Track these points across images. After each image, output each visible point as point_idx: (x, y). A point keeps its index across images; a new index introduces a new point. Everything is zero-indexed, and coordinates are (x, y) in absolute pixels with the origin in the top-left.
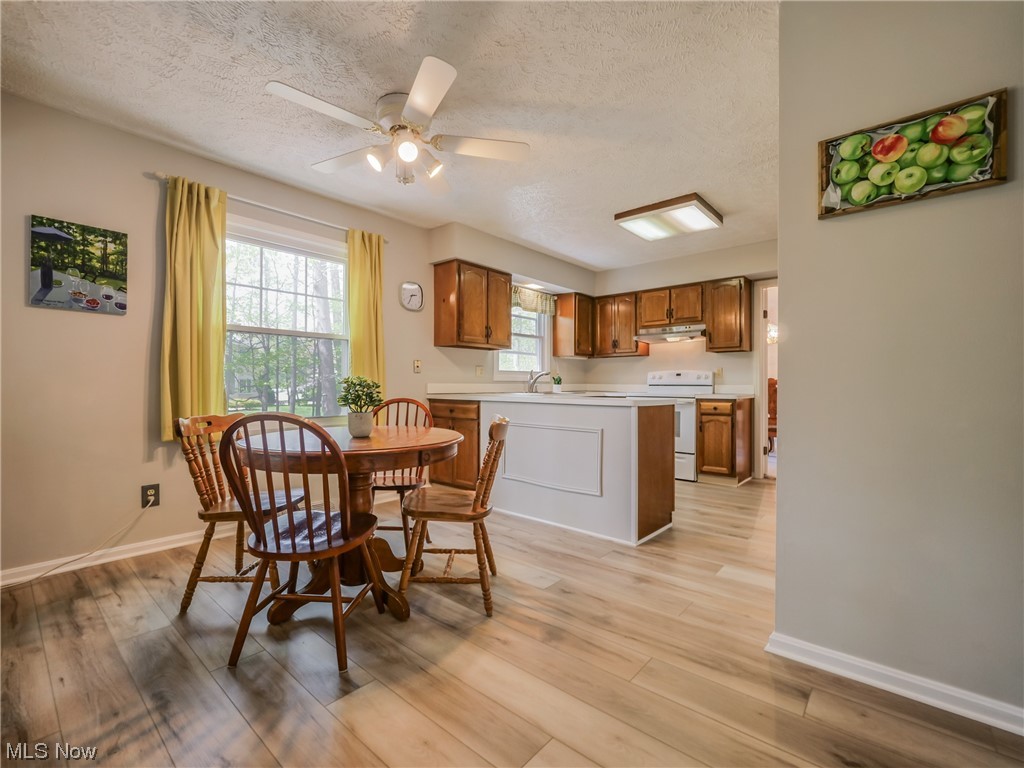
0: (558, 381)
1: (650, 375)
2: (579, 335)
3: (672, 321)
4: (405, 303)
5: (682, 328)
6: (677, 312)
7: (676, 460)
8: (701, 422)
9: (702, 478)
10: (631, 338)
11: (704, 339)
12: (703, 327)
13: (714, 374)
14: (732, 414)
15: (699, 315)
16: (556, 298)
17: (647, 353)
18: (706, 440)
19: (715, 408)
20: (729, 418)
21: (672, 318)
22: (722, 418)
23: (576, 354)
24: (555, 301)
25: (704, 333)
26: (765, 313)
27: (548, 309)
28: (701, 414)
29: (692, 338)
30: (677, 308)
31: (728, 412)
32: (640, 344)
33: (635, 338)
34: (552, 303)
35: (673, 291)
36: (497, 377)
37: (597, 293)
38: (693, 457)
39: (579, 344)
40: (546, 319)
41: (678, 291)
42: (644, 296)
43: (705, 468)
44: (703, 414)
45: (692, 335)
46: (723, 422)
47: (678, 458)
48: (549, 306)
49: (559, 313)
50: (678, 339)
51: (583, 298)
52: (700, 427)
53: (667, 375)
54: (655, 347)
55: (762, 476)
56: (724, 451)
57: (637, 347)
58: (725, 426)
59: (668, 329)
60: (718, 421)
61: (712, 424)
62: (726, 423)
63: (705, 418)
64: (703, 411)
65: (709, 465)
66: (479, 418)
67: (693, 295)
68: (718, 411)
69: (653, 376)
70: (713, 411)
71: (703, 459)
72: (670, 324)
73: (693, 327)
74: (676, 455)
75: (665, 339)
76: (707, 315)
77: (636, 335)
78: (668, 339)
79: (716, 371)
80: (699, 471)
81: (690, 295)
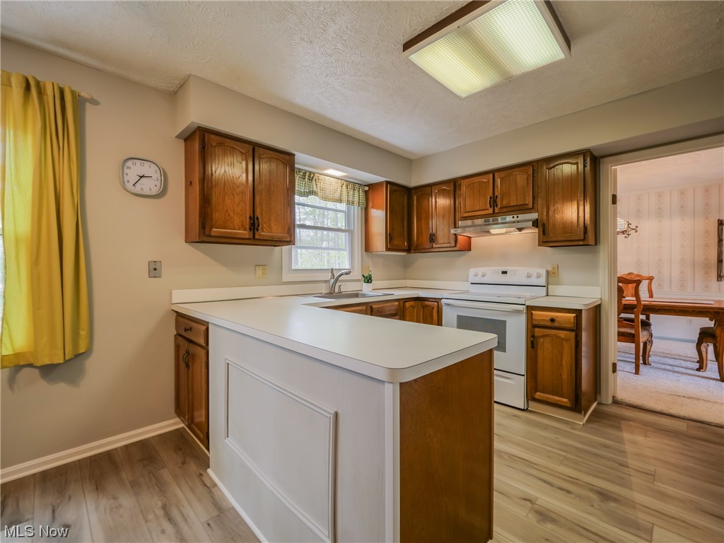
0: (368, 280)
1: (472, 271)
2: (392, 229)
3: (497, 211)
4: (129, 186)
5: (509, 218)
6: (502, 201)
7: (495, 378)
8: (533, 336)
9: (534, 406)
10: (449, 231)
11: (536, 230)
12: (534, 216)
13: (548, 272)
14: (577, 329)
15: (529, 201)
16: (367, 188)
17: (468, 248)
18: (540, 359)
19: (552, 320)
20: (573, 334)
21: (497, 209)
22: (562, 334)
23: (388, 249)
24: (366, 192)
25: (536, 223)
26: (614, 197)
27: (356, 200)
28: (532, 326)
29: (520, 229)
30: (503, 195)
31: (571, 326)
32: (459, 237)
33: (453, 231)
34: (362, 194)
35: (496, 174)
36: (286, 277)
37: (413, 182)
38: (523, 379)
39: (391, 239)
40: (357, 211)
41: (503, 174)
42: (464, 183)
43: (538, 395)
44: (535, 326)
45: (520, 225)
46: (562, 339)
47: (498, 376)
48: (358, 196)
49: (370, 205)
50: (504, 230)
51: (395, 188)
52: (532, 342)
53: (492, 273)
54: (478, 241)
55: (610, 401)
56: (565, 376)
57: (456, 241)
58: (565, 344)
59: (491, 219)
60: (558, 337)
61: (548, 340)
62: (567, 340)
63: (538, 331)
64: (535, 323)
65: (543, 392)
66: (207, 344)
67: (521, 178)
68: (556, 324)
69: (475, 273)
70: (549, 324)
71: (536, 383)
72: (494, 214)
73: (522, 217)
74: (495, 372)
75: (488, 232)
76: (540, 202)
77: (455, 227)
78: (493, 231)
79: (550, 269)
80: (530, 397)
81: (519, 178)
